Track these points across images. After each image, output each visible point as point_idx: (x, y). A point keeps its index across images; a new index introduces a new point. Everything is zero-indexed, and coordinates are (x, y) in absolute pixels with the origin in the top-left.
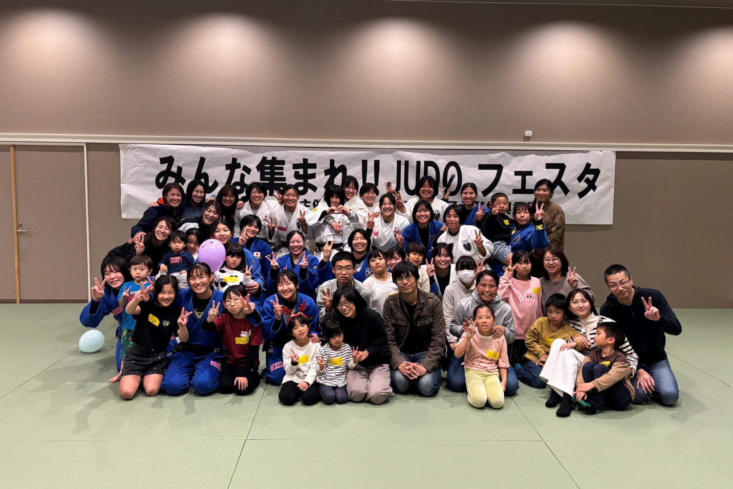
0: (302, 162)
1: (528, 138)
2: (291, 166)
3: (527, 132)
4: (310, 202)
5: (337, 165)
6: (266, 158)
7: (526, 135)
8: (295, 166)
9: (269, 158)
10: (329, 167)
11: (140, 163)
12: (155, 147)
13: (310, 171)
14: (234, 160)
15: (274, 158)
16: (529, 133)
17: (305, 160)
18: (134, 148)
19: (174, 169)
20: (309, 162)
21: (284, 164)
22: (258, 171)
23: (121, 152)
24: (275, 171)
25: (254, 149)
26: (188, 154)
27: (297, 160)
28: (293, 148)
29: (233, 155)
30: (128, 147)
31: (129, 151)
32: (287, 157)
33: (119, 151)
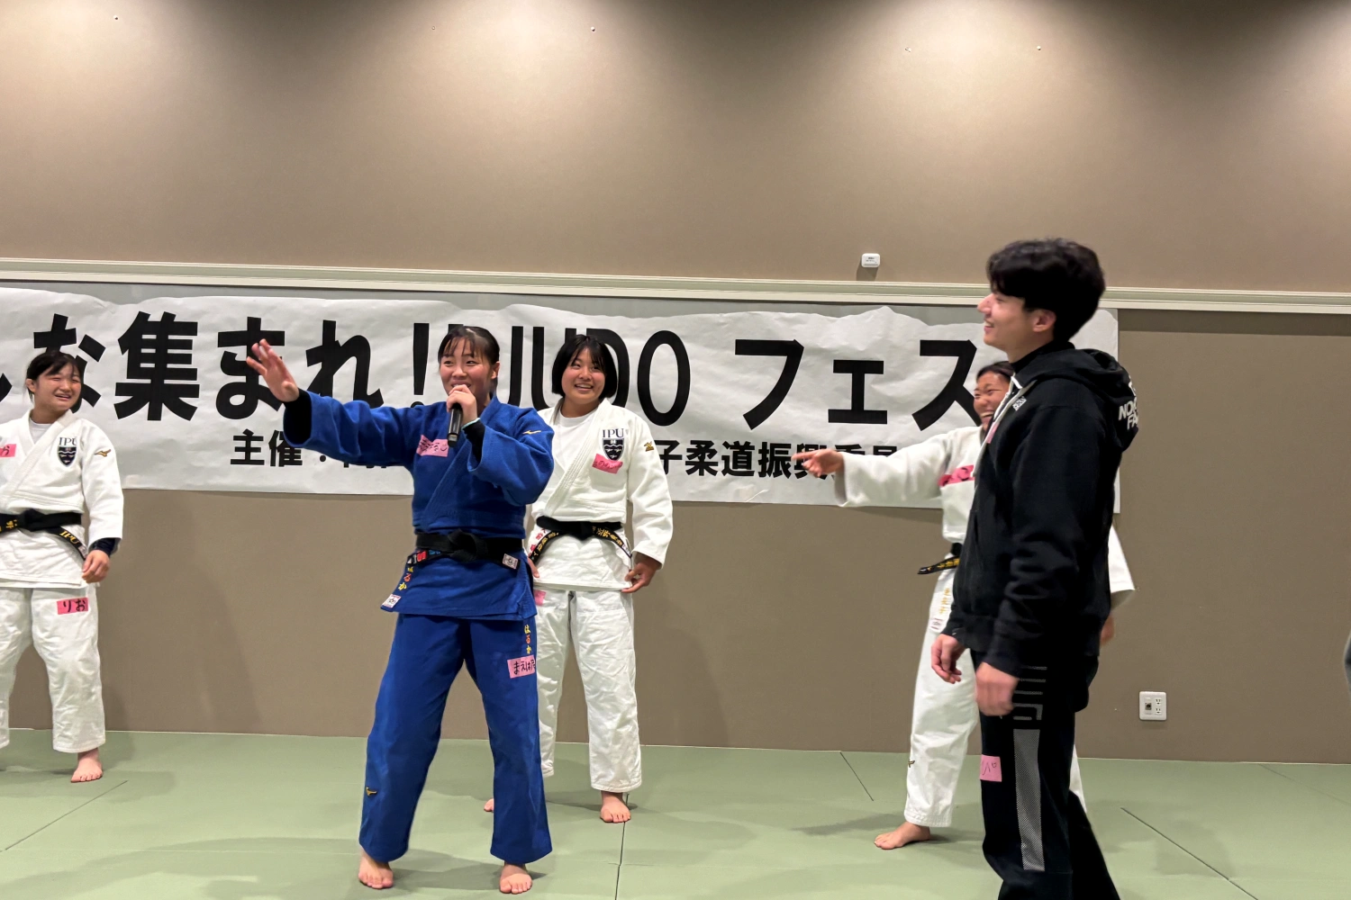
0: (243, 327)
1: (869, 273)
2: (215, 337)
3: (866, 255)
4: (260, 439)
5: (342, 337)
6: (148, 316)
7: (864, 263)
8: (226, 339)
9: (156, 317)
10: (318, 342)
14: (60, 321)
15: (168, 317)
16: (871, 258)
17: (254, 323)
20: (263, 328)
21: (195, 333)
22: (123, 353)
24: (170, 351)
25: (117, 292)
27: (231, 321)
28: (221, 290)
29: (57, 306)
32: (203, 313)
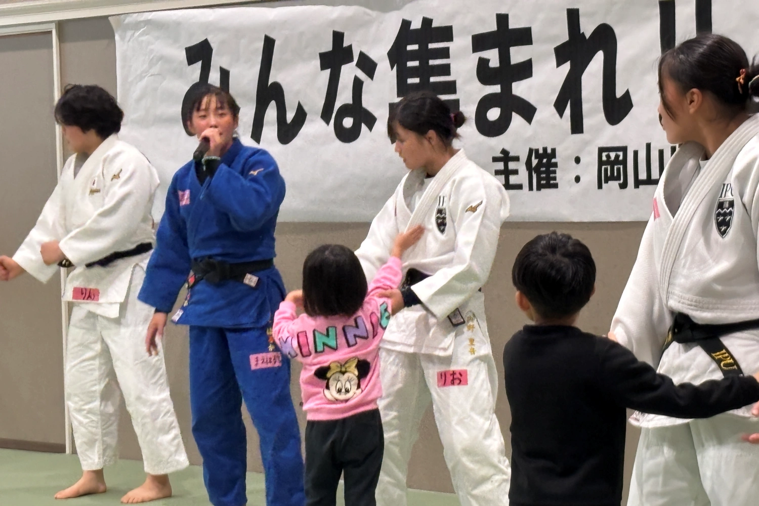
0: (492, 26)
2: (469, 41)
4: (517, 159)
5: (587, 28)
6: (410, 23)
8: (480, 42)
9: (416, 25)
10: (565, 37)
11: (150, 67)
12: (174, 18)
13: (518, 55)
14: (338, 37)
15: (427, 22)
17: (502, 19)
18: (136, 26)
19: (214, 78)
20: (511, 25)
22: (392, 67)
23: (117, 37)
24: (432, 62)
26: (239, 32)
27: (482, 21)
29: (334, 22)
30: (128, 24)
31: (129, 33)
33: (112, 37)
